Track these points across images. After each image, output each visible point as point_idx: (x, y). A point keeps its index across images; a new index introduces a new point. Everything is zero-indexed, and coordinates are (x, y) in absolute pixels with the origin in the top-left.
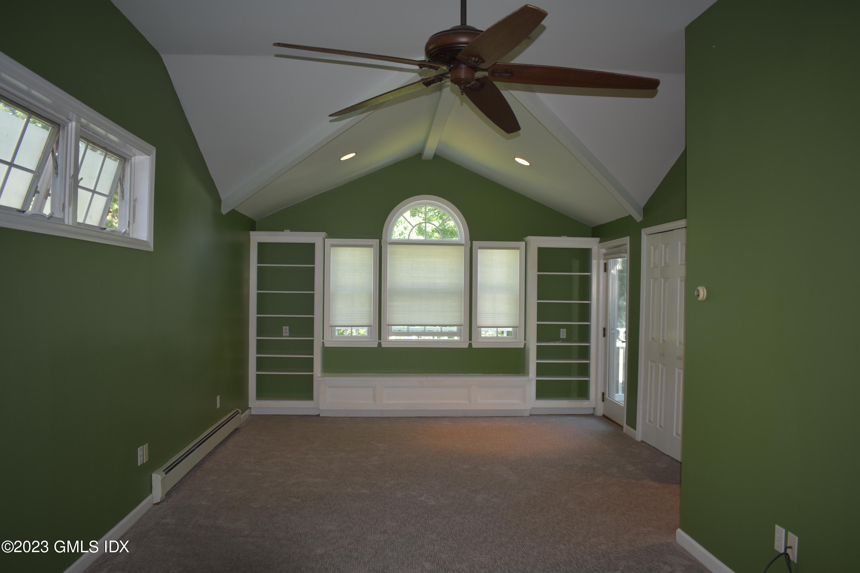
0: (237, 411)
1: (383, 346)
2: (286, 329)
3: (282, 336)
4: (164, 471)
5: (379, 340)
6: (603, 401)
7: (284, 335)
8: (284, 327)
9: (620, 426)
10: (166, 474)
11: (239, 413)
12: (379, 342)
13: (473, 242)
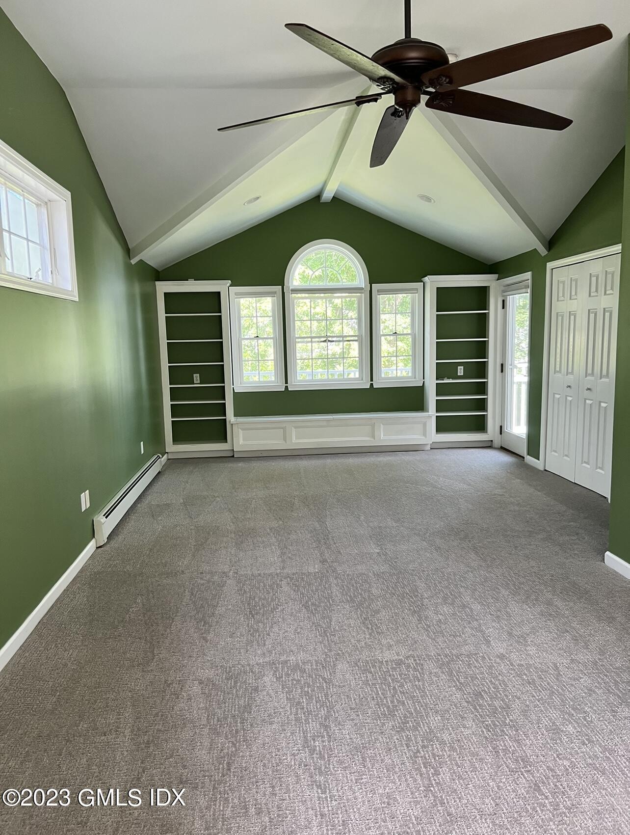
0: (158, 456)
1: (289, 390)
2: (196, 377)
3: (194, 384)
4: (104, 515)
5: (286, 384)
6: (501, 434)
7: (195, 382)
8: (195, 375)
9: (520, 456)
10: (106, 517)
11: (160, 458)
12: (286, 386)
13: (373, 285)
